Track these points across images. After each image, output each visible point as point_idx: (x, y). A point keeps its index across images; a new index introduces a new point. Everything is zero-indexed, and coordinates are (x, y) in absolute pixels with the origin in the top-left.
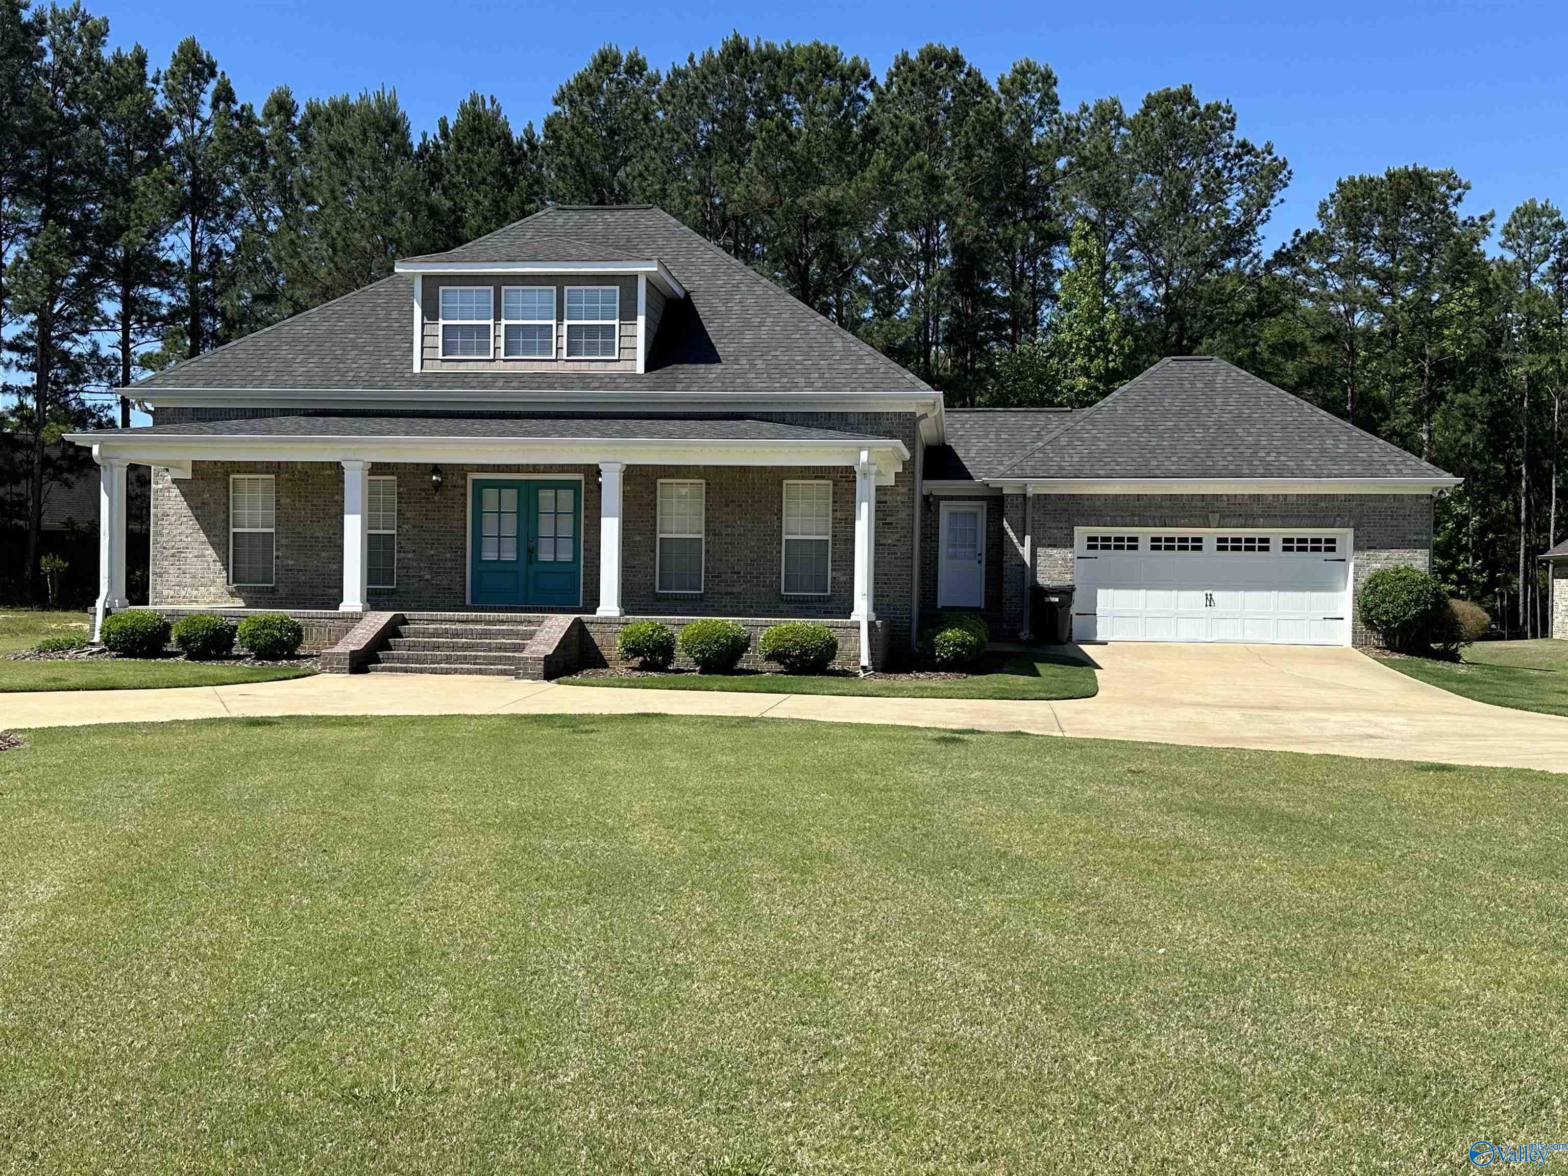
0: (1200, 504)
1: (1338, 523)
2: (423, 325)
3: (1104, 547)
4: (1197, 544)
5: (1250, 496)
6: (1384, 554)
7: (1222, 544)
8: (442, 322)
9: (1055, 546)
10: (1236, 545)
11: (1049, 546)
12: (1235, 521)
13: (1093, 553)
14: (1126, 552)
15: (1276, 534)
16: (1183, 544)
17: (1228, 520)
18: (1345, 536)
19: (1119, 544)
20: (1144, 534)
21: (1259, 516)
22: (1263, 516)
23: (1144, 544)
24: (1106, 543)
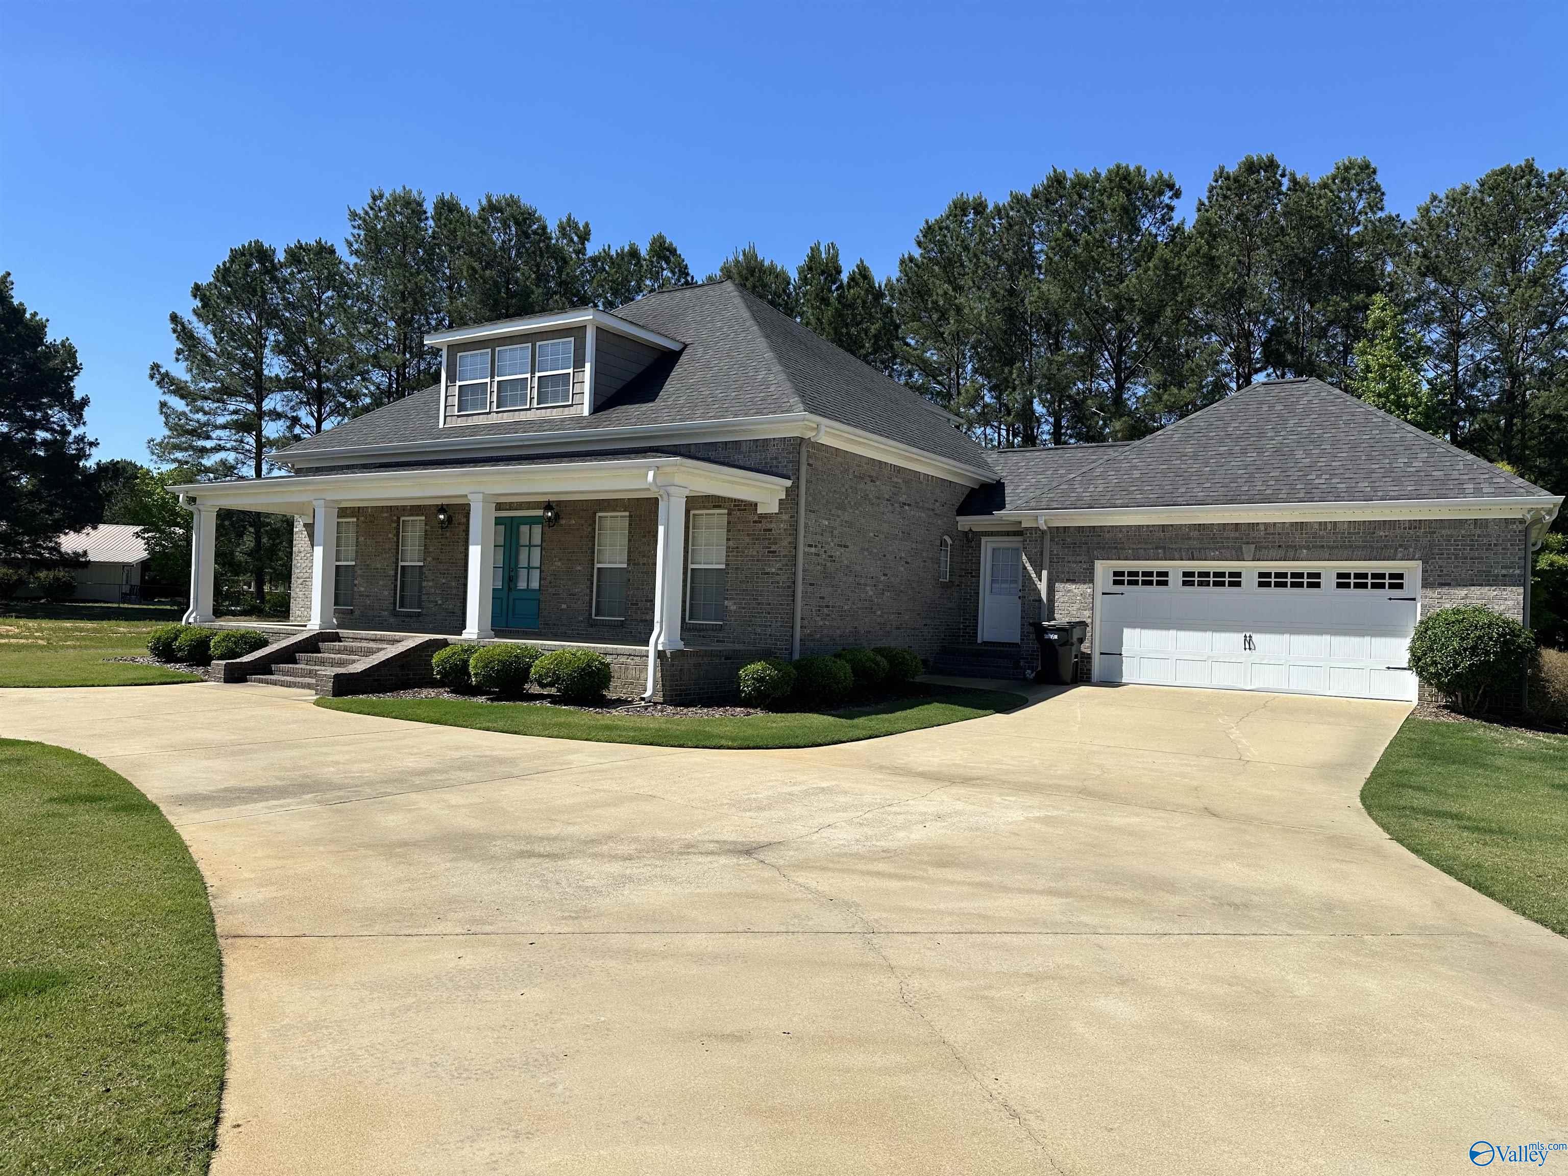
0: (1233, 535)
1: (1400, 555)
2: (447, 387)
3: (1130, 583)
4: (1235, 580)
5: (1292, 524)
6: (1463, 592)
7: (1264, 580)
8: (458, 383)
9: (1073, 581)
10: (1281, 580)
11: (1068, 581)
12: (1273, 553)
13: (1118, 588)
14: (1154, 588)
15: (1329, 569)
16: (1219, 579)
17: (1265, 552)
18: (1412, 569)
19: (1148, 579)
20: (1176, 568)
21: (1301, 547)
22: (1308, 548)
23: (1175, 579)
24: (1133, 579)
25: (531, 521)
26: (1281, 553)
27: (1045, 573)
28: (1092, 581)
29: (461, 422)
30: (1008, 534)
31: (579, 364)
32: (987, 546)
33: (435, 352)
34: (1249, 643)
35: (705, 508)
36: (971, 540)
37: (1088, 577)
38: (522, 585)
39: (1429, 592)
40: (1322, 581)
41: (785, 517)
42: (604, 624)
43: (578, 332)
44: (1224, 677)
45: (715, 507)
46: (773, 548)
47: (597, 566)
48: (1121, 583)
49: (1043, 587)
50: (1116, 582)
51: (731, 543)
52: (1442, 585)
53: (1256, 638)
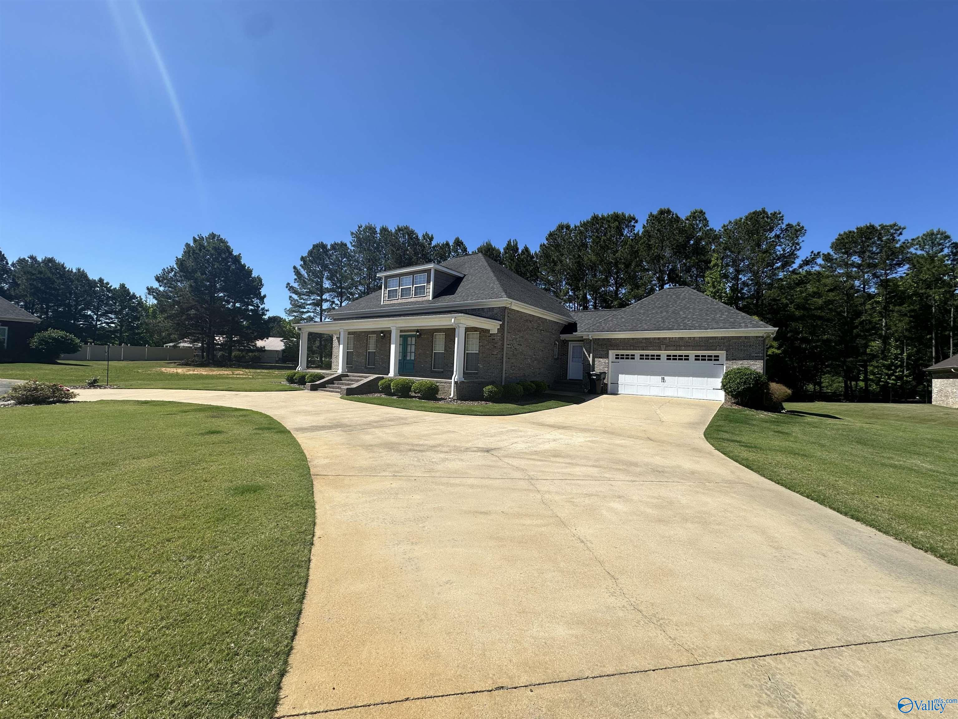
0: (657, 341)
1: (718, 349)
2: (384, 290)
4: (658, 357)
5: (679, 338)
6: (741, 362)
7: (669, 358)
8: (388, 289)
10: (675, 358)
11: (600, 358)
12: (672, 348)
13: (617, 360)
14: (630, 360)
15: (692, 354)
16: (653, 357)
17: (670, 347)
18: (722, 354)
19: (627, 357)
20: (637, 353)
21: (682, 346)
22: (684, 346)
23: (637, 357)
25: (411, 336)
26: (675, 348)
27: (591, 355)
28: (608, 358)
29: (389, 303)
30: (578, 341)
31: (428, 282)
32: (571, 345)
33: (380, 279)
34: (663, 379)
35: (471, 331)
36: (565, 343)
37: (607, 356)
38: (408, 358)
39: (729, 362)
40: (690, 358)
41: (499, 335)
42: (435, 372)
43: (428, 271)
44: (655, 391)
45: (475, 331)
46: (495, 345)
47: (434, 351)
48: (618, 358)
49: (591, 359)
50: (616, 358)
51: (481, 344)
52: (733, 359)
53: (666, 378)
